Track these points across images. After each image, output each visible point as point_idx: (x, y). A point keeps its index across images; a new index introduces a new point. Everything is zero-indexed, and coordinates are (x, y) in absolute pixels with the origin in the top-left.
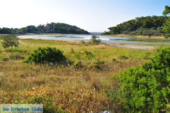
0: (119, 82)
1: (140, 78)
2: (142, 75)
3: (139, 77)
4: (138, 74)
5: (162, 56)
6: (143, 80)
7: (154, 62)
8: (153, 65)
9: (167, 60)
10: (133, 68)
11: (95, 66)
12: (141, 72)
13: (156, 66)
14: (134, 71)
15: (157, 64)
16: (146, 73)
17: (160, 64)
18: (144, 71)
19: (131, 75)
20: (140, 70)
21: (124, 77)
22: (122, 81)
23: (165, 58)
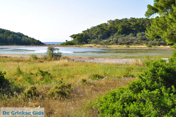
0: (99, 113)
1: (128, 104)
2: (131, 100)
3: (125, 103)
4: (123, 98)
5: (153, 71)
6: (132, 107)
7: (145, 81)
8: (143, 84)
9: (161, 76)
10: (116, 90)
11: (58, 92)
12: (128, 96)
13: (147, 86)
14: (117, 96)
15: (148, 82)
16: (135, 96)
17: (152, 83)
18: (131, 93)
19: (114, 102)
20: (125, 93)
21: (104, 105)
22: (103, 111)
23: (159, 73)
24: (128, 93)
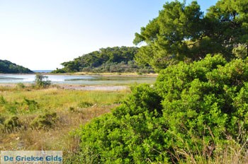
0: (81, 141)
1: (111, 130)
2: (113, 127)
3: (109, 130)
4: (107, 125)
5: (137, 96)
6: (116, 133)
7: (129, 106)
8: (127, 110)
9: (145, 100)
10: (100, 117)
12: (112, 122)
13: (131, 111)
14: (101, 122)
15: (132, 107)
16: (118, 122)
17: (136, 108)
18: (115, 119)
19: (98, 129)
20: (110, 119)
21: (87, 133)
22: (85, 139)
23: (142, 98)
24: (112, 119)
